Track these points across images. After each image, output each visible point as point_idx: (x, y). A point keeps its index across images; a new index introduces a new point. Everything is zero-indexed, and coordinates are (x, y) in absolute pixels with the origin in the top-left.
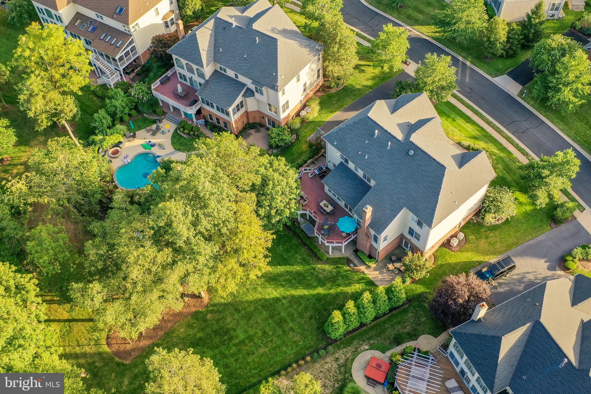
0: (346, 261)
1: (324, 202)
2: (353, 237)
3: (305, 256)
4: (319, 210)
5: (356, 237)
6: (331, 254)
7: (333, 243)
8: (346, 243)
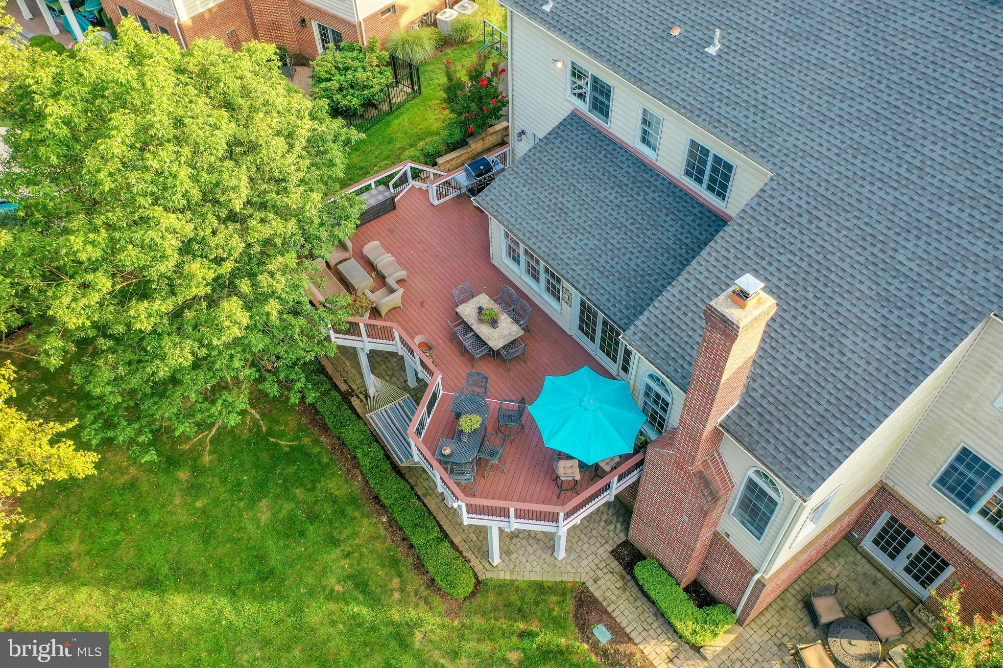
0: (570, 605)
1: (484, 300)
2: (617, 487)
3: (369, 562)
4: (453, 338)
5: (633, 489)
6: (496, 560)
7: (503, 513)
8: (577, 519)
